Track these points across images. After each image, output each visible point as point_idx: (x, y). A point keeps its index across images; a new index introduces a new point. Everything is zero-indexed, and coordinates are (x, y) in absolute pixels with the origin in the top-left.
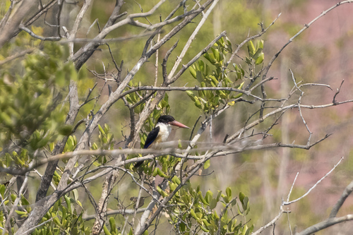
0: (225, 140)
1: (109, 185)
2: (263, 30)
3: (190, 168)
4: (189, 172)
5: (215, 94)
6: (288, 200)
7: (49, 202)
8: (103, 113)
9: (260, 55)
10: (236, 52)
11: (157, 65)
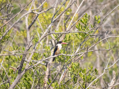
0: (87, 49)
1: (49, 67)
2: (100, 11)
3: (76, 59)
4: (76, 61)
5: (84, 34)
6: (107, 67)
7: (22, 73)
8: (39, 42)
9: (99, 20)
10: (91, 19)
11: (63, 25)
